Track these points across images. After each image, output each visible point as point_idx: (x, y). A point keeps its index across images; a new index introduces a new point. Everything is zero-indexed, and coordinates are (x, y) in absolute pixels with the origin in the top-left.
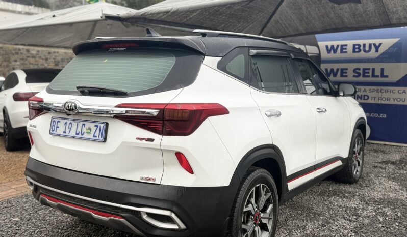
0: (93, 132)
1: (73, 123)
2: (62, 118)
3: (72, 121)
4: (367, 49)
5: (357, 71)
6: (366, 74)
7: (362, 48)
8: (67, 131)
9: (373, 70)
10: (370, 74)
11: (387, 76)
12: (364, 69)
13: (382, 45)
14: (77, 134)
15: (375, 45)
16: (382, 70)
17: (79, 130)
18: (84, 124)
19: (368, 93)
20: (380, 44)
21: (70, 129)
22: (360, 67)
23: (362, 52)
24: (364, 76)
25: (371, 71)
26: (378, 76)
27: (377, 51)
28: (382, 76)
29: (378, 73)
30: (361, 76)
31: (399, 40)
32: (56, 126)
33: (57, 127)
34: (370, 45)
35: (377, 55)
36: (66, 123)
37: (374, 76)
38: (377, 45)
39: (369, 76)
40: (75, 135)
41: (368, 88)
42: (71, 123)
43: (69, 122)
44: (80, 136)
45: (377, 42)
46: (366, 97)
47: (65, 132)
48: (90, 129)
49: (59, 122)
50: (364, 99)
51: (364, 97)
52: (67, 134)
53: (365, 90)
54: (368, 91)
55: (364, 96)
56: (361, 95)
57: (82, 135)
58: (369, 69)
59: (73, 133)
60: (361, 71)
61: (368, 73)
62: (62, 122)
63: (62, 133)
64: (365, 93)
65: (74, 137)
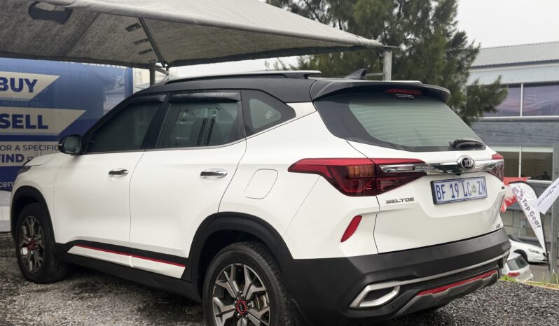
0: (477, 190)
1: (458, 184)
2: (445, 181)
3: (456, 182)
4: (17, 86)
5: (4, 118)
6: (18, 124)
7: (9, 84)
8: (456, 194)
9: (28, 117)
10: (24, 123)
11: (46, 127)
12: (15, 117)
13: (37, 83)
14: (466, 195)
15: (27, 81)
16: (40, 118)
17: (466, 191)
18: (468, 183)
19: (21, 152)
20: (35, 81)
21: (457, 191)
22: (8, 113)
23: (10, 89)
24: (15, 126)
25: (24, 119)
26: (34, 127)
27: (31, 91)
28: (41, 126)
29: (34, 121)
30: (11, 126)
31: (59, 78)
32: (441, 191)
33: (444, 193)
34: (21, 80)
35: (31, 96)
36: (451, 186)
37: (29, 126)
38: (31, 81)
39: (22, 127)
40: (464, 197)
41: (21, 144)
42: (456, 185)
43: (453, 183)
44: (468, 196)
45: (31, 77)
46: (20, 158)
47: (453, 197)
48: (474, 187)
49: (443, 186)
50: (17, 161)
51: (17, 158)
52: (456, 198)
53: (18, 148)
54: (21, 148)
55: (18, 155)
56: (13, 155)
57: (470, 195)
58: (21, 116)
59: (462, 196)
60: (10, 119)
61: (21, 121)
62: (447, 185)
63: (451, 199)
64: (18, 152)
65: (464, 200)
